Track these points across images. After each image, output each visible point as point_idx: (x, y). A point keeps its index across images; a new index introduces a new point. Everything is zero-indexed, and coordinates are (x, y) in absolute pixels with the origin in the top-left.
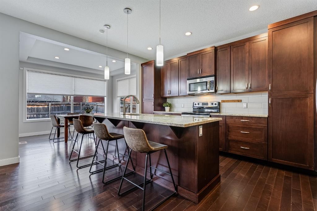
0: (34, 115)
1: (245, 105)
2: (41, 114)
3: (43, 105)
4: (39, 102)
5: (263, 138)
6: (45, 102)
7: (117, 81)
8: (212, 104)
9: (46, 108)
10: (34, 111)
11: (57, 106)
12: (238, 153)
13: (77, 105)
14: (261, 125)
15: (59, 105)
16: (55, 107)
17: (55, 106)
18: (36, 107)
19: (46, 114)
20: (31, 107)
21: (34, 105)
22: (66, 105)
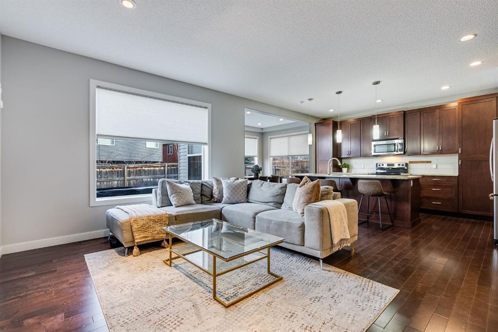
0: (150, 179)
1: (434, 166)
2: (158, 178)
3: (159, 167)
5: (454, 194)
7: (270, 138)
8: (399, 165)
9: (162, 170)
10: (151, 174)
11: (173, 167)
12: (431, 208)
14: (452, 183)
19: (162, 177)
20: (148, 168)
21: (151, 167)
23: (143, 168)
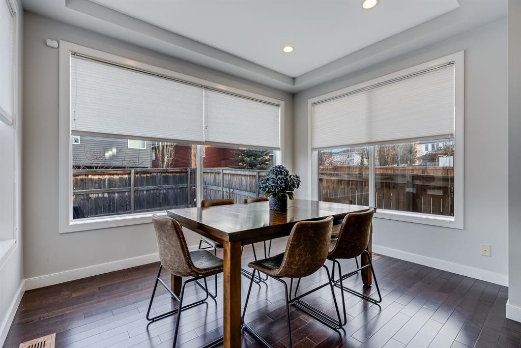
0: (103, 193)
2: (118, 192)
3: (121, 174)
4: (114, 168)
6: (124, 168)
7: (314, 104)
9: (125, 179)
10: (104, 186)
11: (145, 175)
13: (182, 174)
15: (148, 173)
16: (142, 178)
17: (143, 175)
18: (107, 177)
19: (125, 192)
20: (99, 177)
21: (105, 174)
22: (162, 173)
23: (90, 176)
